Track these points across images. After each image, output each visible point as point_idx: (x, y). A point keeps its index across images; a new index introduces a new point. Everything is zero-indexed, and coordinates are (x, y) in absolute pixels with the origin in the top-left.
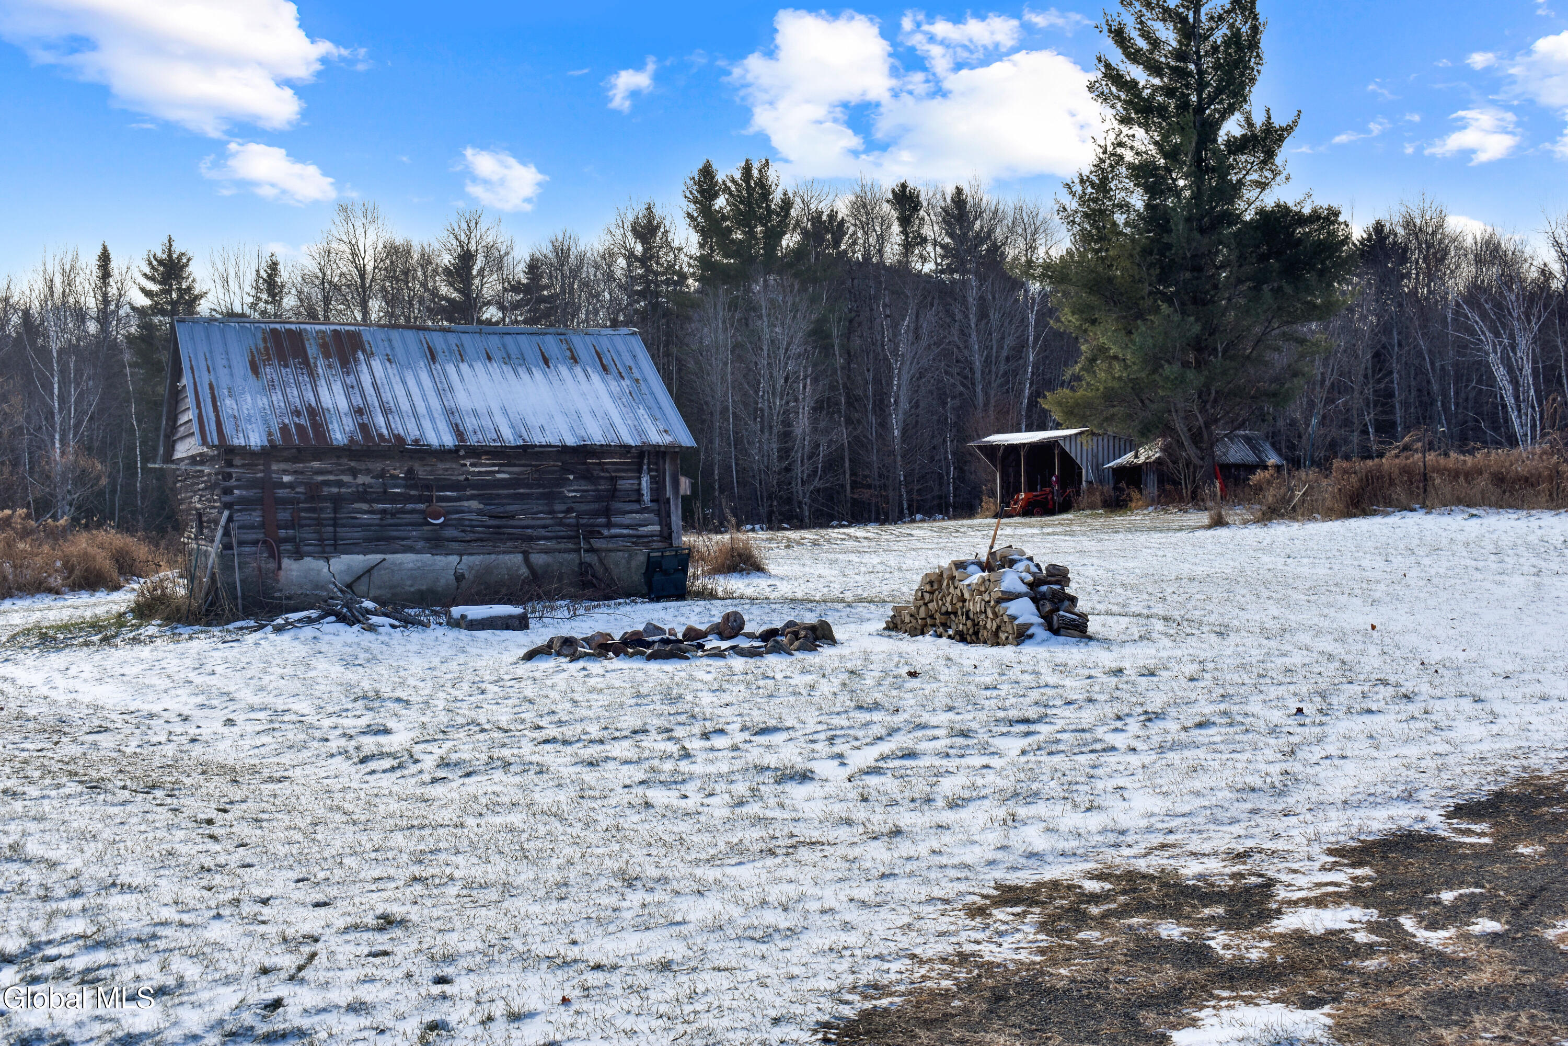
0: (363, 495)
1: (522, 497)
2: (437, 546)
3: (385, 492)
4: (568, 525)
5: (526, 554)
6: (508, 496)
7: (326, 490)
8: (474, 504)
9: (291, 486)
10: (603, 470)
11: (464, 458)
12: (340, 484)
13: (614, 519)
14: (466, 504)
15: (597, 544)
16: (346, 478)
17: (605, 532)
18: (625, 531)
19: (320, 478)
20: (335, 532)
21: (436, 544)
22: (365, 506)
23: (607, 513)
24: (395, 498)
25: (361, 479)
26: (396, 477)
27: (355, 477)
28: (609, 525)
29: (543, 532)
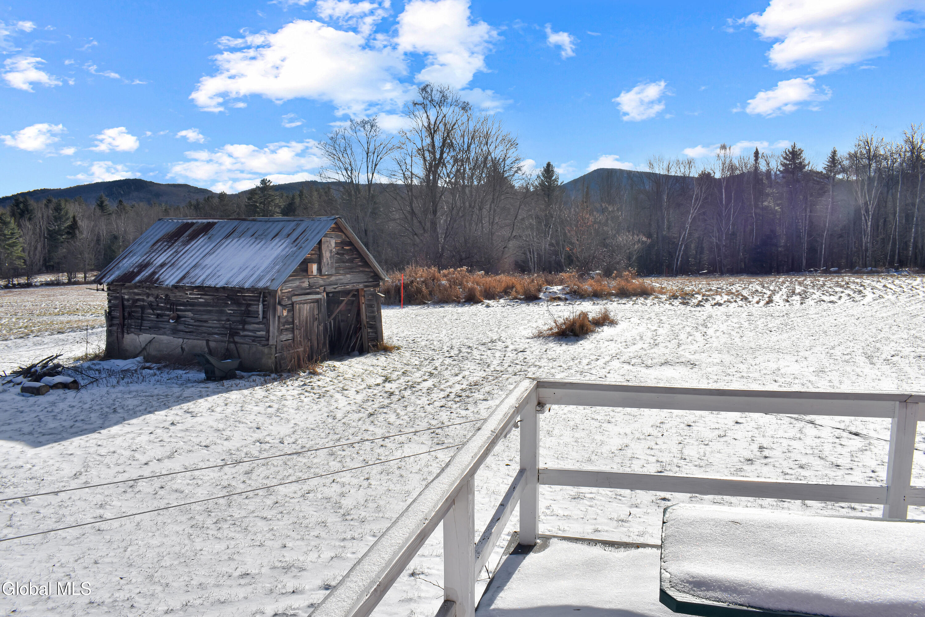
0: (151, 306)
1: (210, 312)
2: (174, 333)
3: (158, 305)
4: (226, 328)
5: (208, 341)
6: (204, 311)
7: (139, 303)
8: (190, 314)
9: (128, 300)
10: (245, 300)
11: (187, 290)
12: (143, 300)
13: (247, 327)
14: (187, 313)
15: (237, 339)
16: (145, 298)
17: (242, 333)
18: (250, 334)
19: (137, 297)
20: (141, 323)
21: (175, 332)
22: (151, 311)
23: (244, 323)
24: (161, 309)
25: (151, 299)
26: (161, 298)
27: (148, 297)
28: (244, 330)
29: (216, 331)
